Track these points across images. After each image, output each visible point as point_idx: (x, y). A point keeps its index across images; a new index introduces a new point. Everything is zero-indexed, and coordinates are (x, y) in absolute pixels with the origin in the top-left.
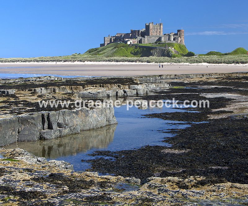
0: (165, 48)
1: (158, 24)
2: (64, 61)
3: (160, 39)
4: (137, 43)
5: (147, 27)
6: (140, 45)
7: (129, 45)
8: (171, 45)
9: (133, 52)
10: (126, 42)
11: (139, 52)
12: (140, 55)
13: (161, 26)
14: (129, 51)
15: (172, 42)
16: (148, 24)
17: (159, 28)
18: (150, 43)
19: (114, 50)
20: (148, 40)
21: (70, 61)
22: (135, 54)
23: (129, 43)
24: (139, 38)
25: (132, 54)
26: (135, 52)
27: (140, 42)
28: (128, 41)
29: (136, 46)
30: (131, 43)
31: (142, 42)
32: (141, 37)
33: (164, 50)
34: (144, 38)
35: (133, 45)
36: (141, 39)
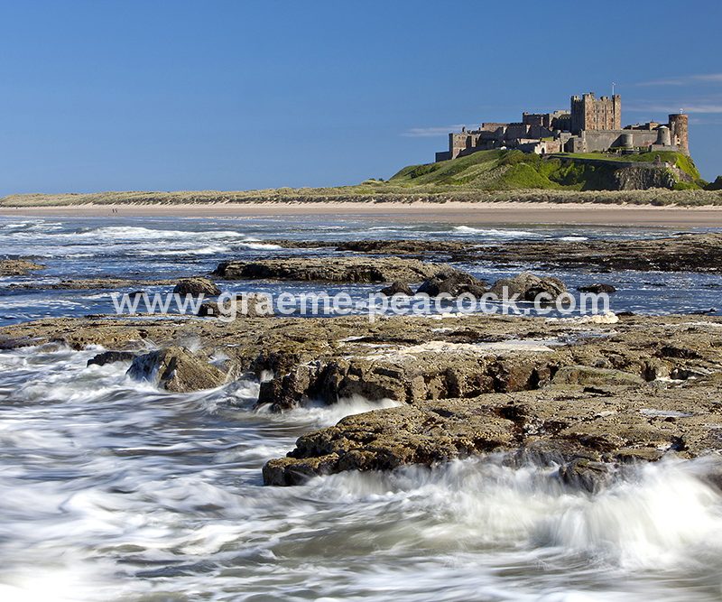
0: (653, 166)
1: (604, 98)
2: (379, 201)
3: (621, 141)
4: (561, 151)
5: (578, 107)
6: (571, 155)
7: (541, 156)
8: (668, 157)
9: (557, 175)
10: (530, 148)
11: (574, 176)
12: (580, 186)
13: (616, 104)
14: (546, 173)
15: (668, 149)
16: (578, 99)
17: (609, 108)
18: (595, 152)
19: (503, 170)
20: (589, 142)
21: (399, 199)
22: (565, 181)
23: (538, 151)
24: (566, 136)
25: (556, 181)
26: (562, 176)
27: (569, 146)
28: (536, 144)
29: (561, 159)
30: (543, 150)
31: (575, 148)
32: (569, 135)
33: (653, 170)
34: (580, 136)
35: (552, 157)
36: (571, 141)
